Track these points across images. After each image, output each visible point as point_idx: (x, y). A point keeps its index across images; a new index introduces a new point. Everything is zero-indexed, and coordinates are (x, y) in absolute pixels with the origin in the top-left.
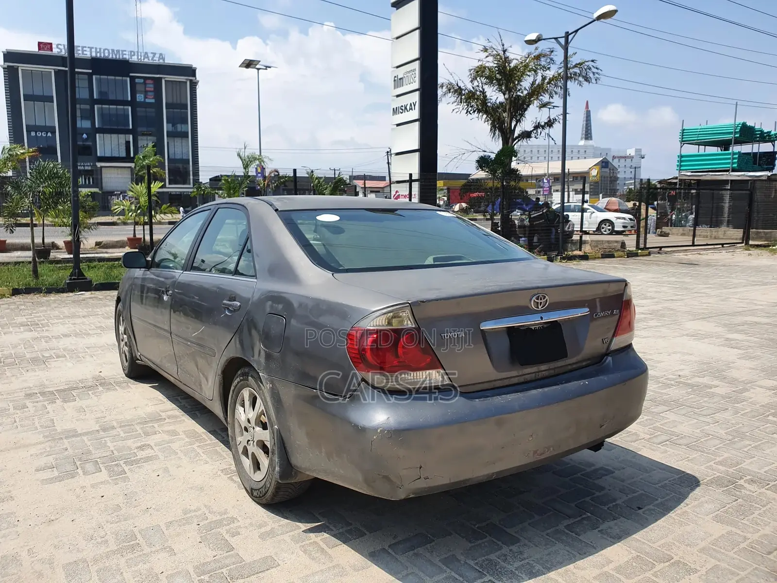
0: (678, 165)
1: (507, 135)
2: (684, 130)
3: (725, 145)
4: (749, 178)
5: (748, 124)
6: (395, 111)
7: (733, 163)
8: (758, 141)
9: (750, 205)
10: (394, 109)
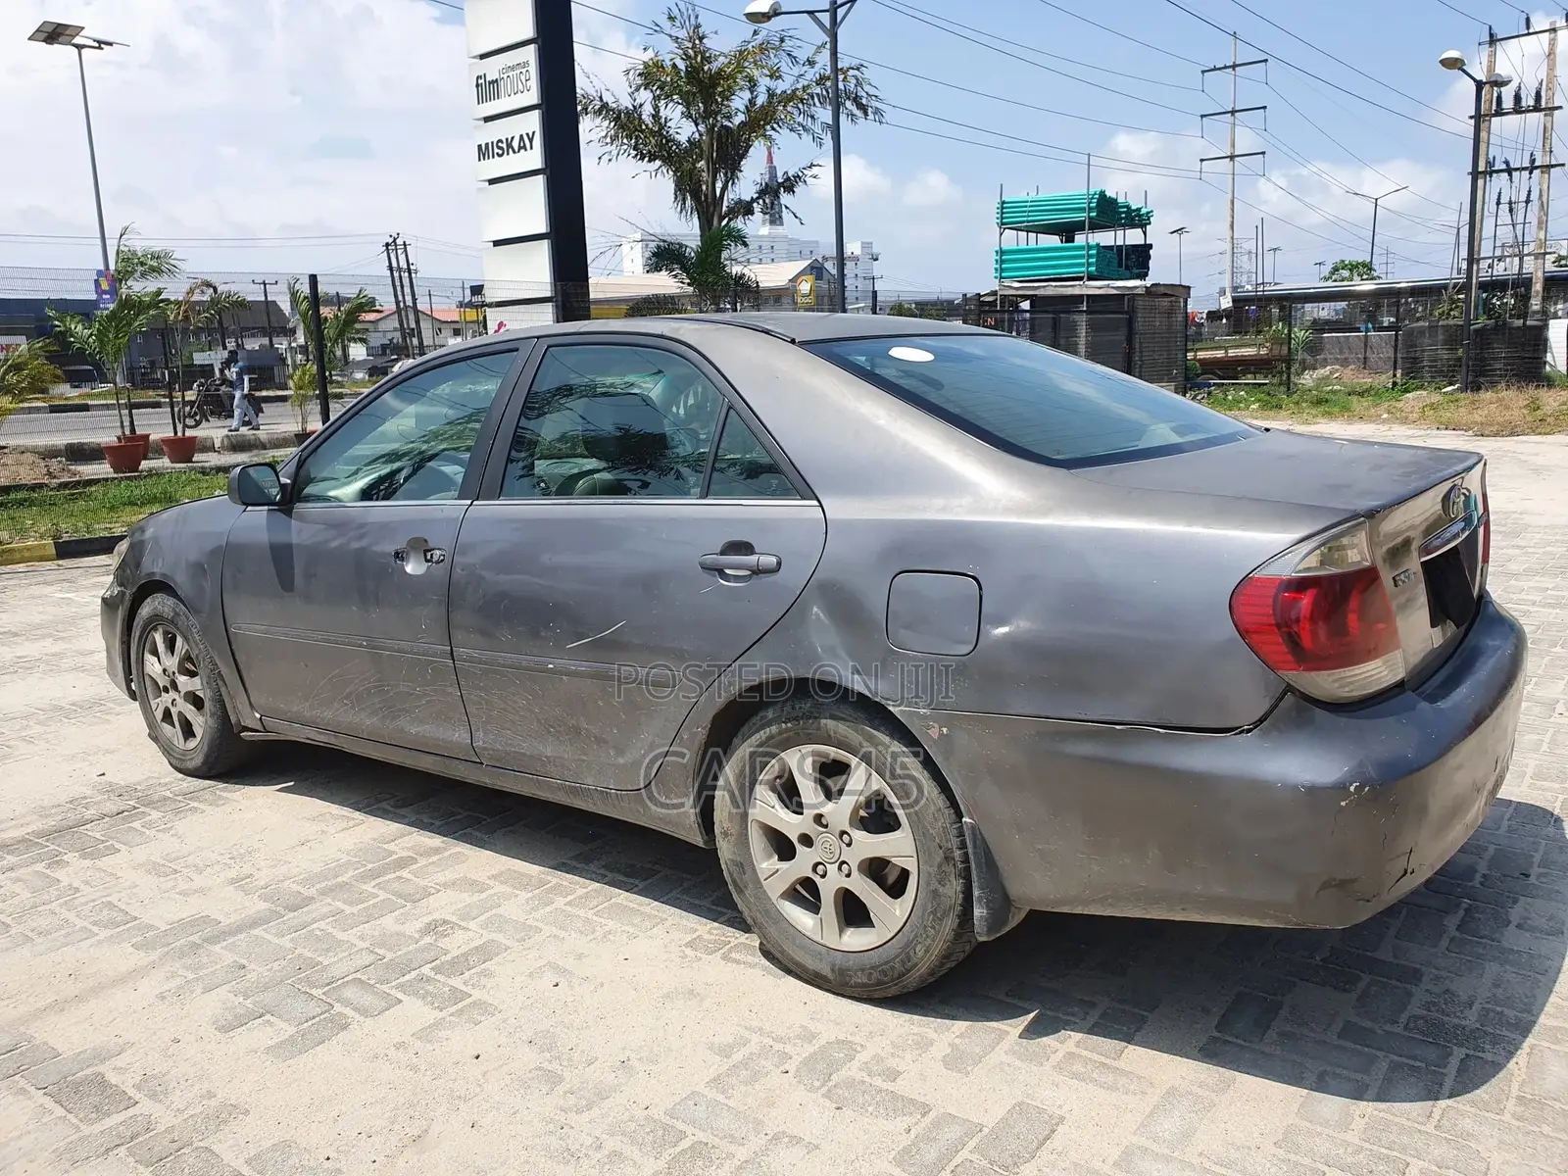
0: (996, 269)
1: (707, 208)
2: (1003, 203)
3: (1067, 231)
4: (1115, 292)
5: (1108, 194)
6: (483, 152)
7: (1089, 265)
8: (1123, 225)
9: (1130, 340)
10: (480, 146)
